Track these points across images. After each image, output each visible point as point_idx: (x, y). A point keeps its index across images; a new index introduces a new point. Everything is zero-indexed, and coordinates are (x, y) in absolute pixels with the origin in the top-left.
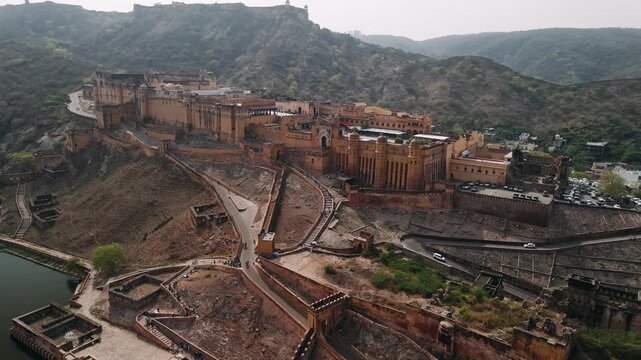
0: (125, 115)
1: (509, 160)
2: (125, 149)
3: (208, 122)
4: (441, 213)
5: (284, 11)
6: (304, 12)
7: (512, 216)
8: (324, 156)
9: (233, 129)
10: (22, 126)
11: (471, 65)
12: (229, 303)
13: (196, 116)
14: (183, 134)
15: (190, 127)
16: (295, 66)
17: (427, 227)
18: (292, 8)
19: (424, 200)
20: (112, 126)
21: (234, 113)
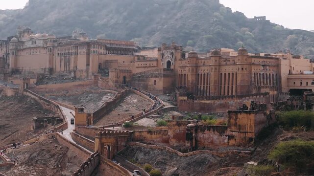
3: (67, 63)
9: (88, 65)
12: (43, 153)
13: (57, 59)
14: (44, 77)
15: (51, 70)
21: (89, 50)
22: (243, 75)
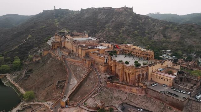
0: (59, 45)
1: (176, 75)
2: (55, 57)
3: (77, 50)
4: (140, 96)
5: (124, 9)
6: (131, 9)
7: (168, 102)
8: (104, 66)
9: (82, 53)
10: (36, 47)
11: (191, 27)
13: (74, 47)
14: (70, 53)
15: (73, 51)
16: (123, 27)
17: (132, 101)
18: (127, 8)
19: (134, 89)
20: (55, 49)
21: (82, 48)
22: (132, 76)
